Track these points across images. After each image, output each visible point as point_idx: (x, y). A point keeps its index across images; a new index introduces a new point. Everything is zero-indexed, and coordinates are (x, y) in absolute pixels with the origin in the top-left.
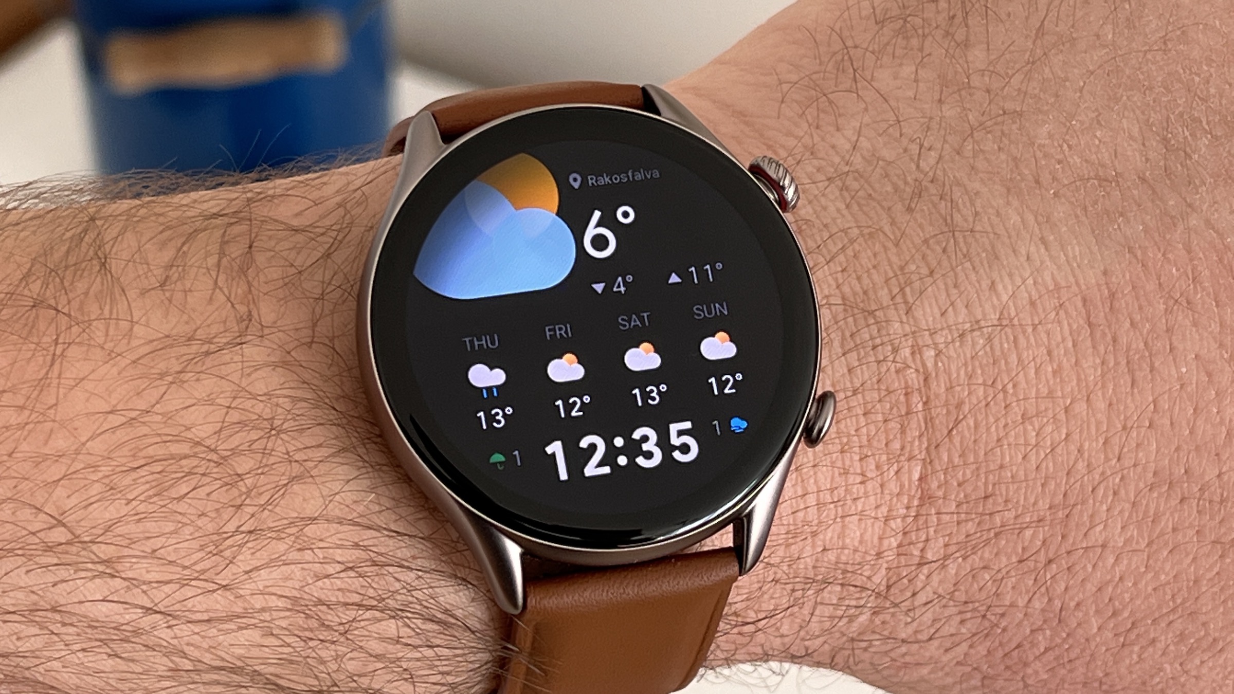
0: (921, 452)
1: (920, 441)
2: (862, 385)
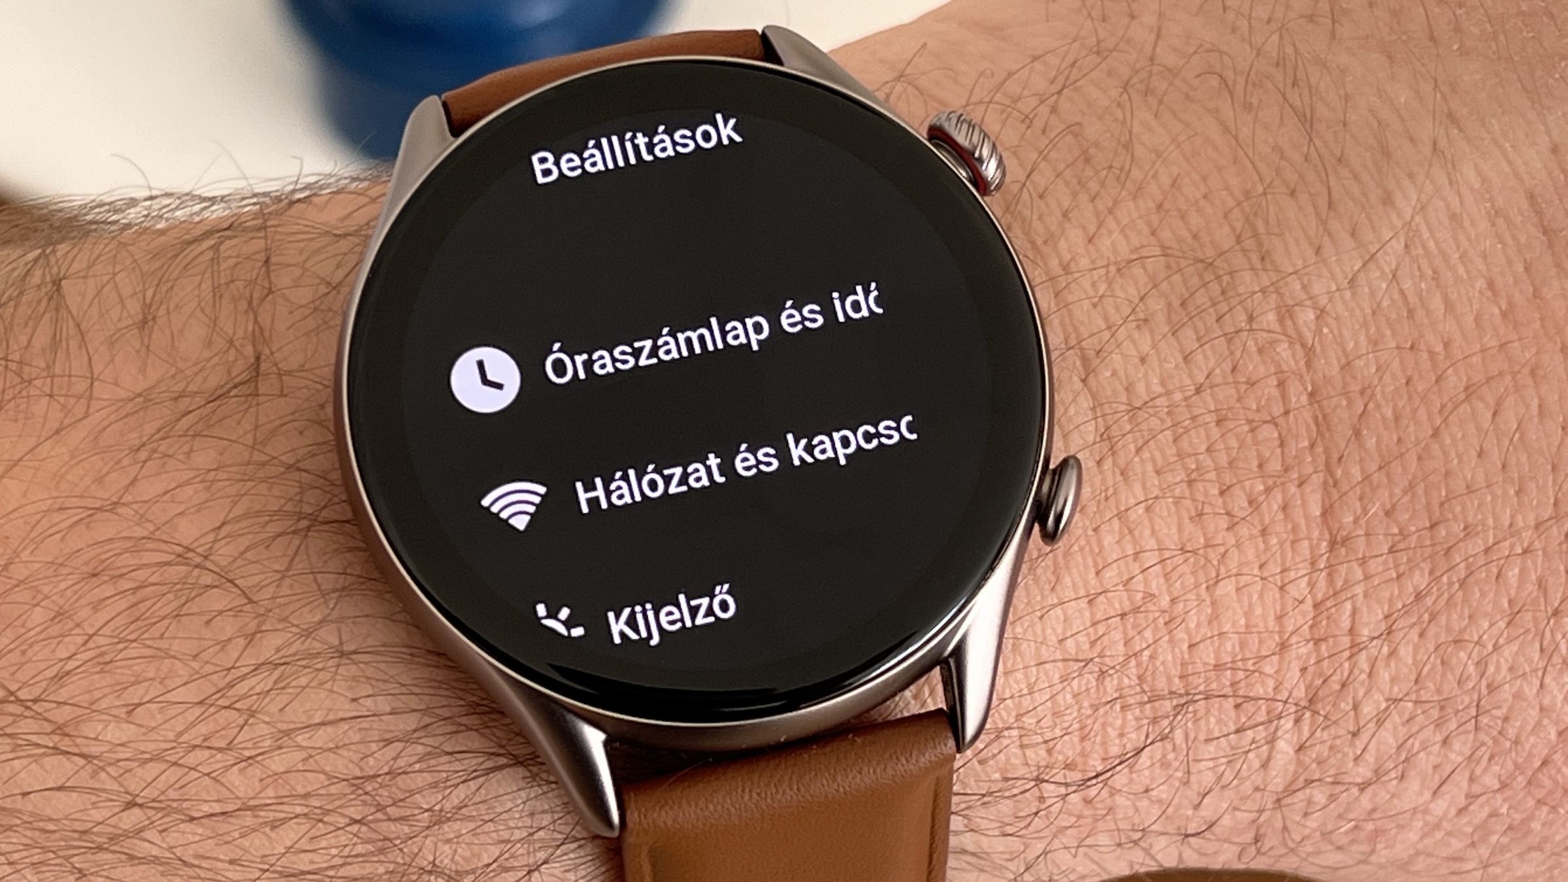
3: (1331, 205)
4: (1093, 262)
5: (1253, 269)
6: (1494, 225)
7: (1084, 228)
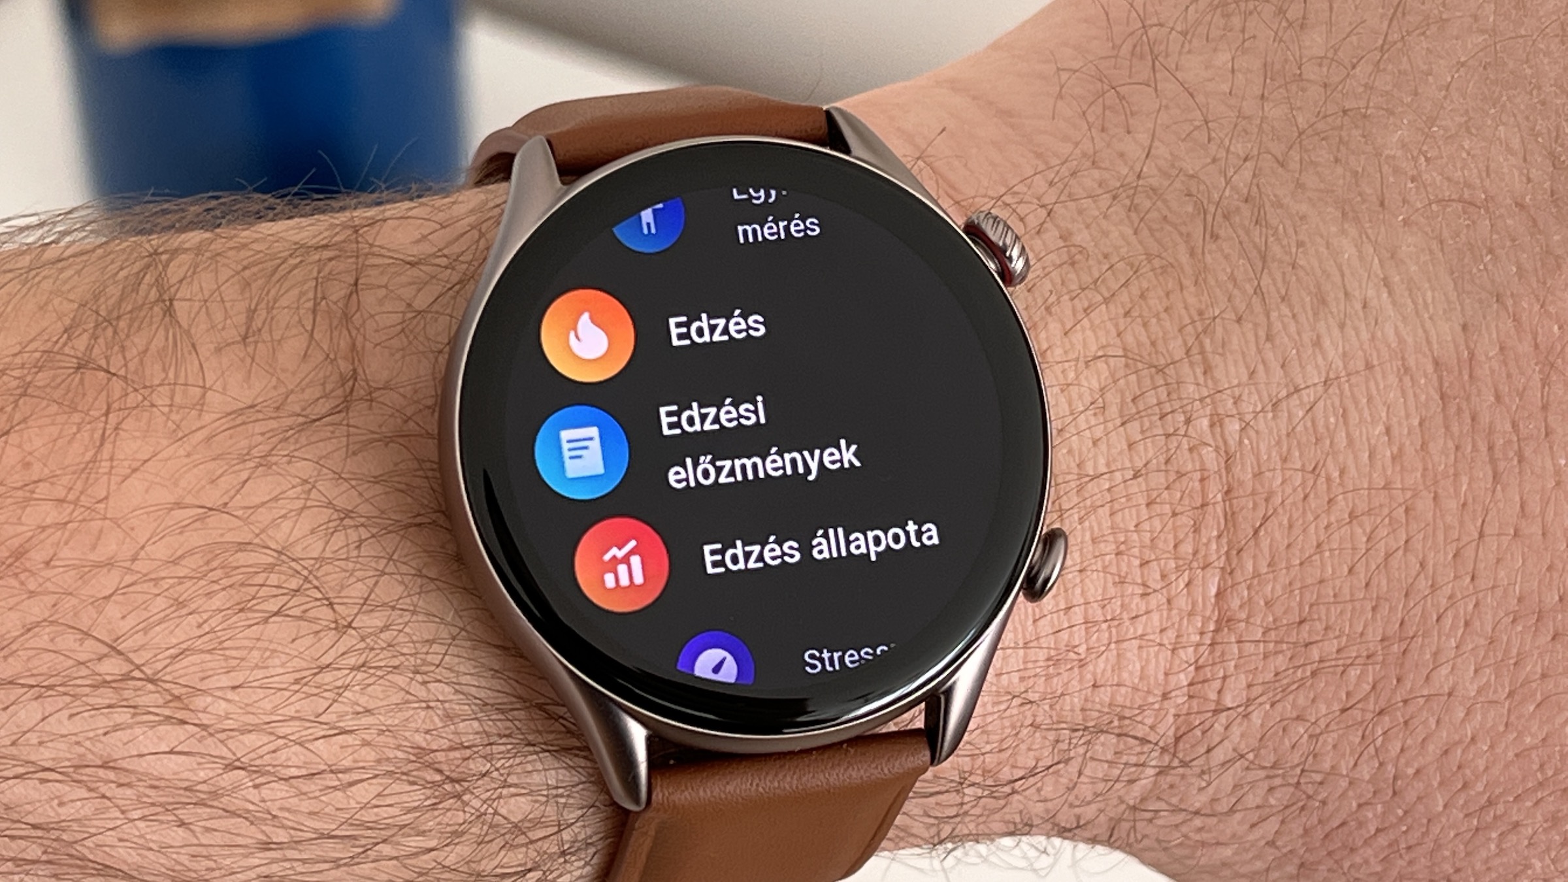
0: (1219, 558)
1: (1217, 542)
2: (1145, 465)
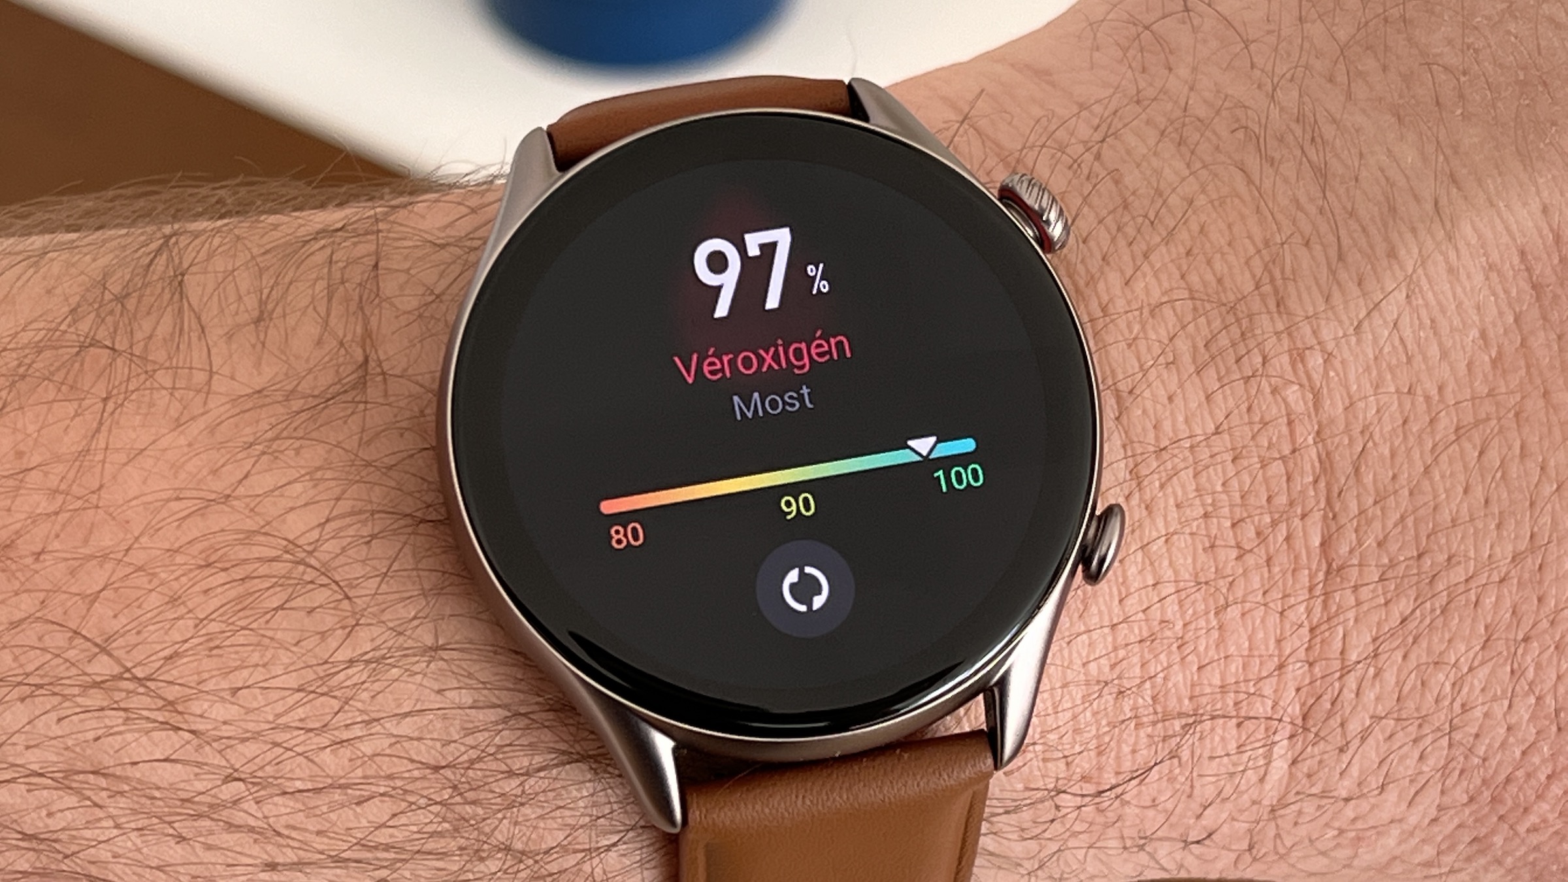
2: (1226, 418)
3: (1341, 257)
4: (1129, 303)
5: (1269, 312)
6: (1487, 278)
7: (1122, 272)
